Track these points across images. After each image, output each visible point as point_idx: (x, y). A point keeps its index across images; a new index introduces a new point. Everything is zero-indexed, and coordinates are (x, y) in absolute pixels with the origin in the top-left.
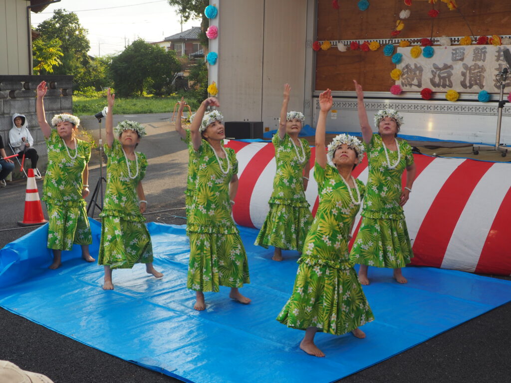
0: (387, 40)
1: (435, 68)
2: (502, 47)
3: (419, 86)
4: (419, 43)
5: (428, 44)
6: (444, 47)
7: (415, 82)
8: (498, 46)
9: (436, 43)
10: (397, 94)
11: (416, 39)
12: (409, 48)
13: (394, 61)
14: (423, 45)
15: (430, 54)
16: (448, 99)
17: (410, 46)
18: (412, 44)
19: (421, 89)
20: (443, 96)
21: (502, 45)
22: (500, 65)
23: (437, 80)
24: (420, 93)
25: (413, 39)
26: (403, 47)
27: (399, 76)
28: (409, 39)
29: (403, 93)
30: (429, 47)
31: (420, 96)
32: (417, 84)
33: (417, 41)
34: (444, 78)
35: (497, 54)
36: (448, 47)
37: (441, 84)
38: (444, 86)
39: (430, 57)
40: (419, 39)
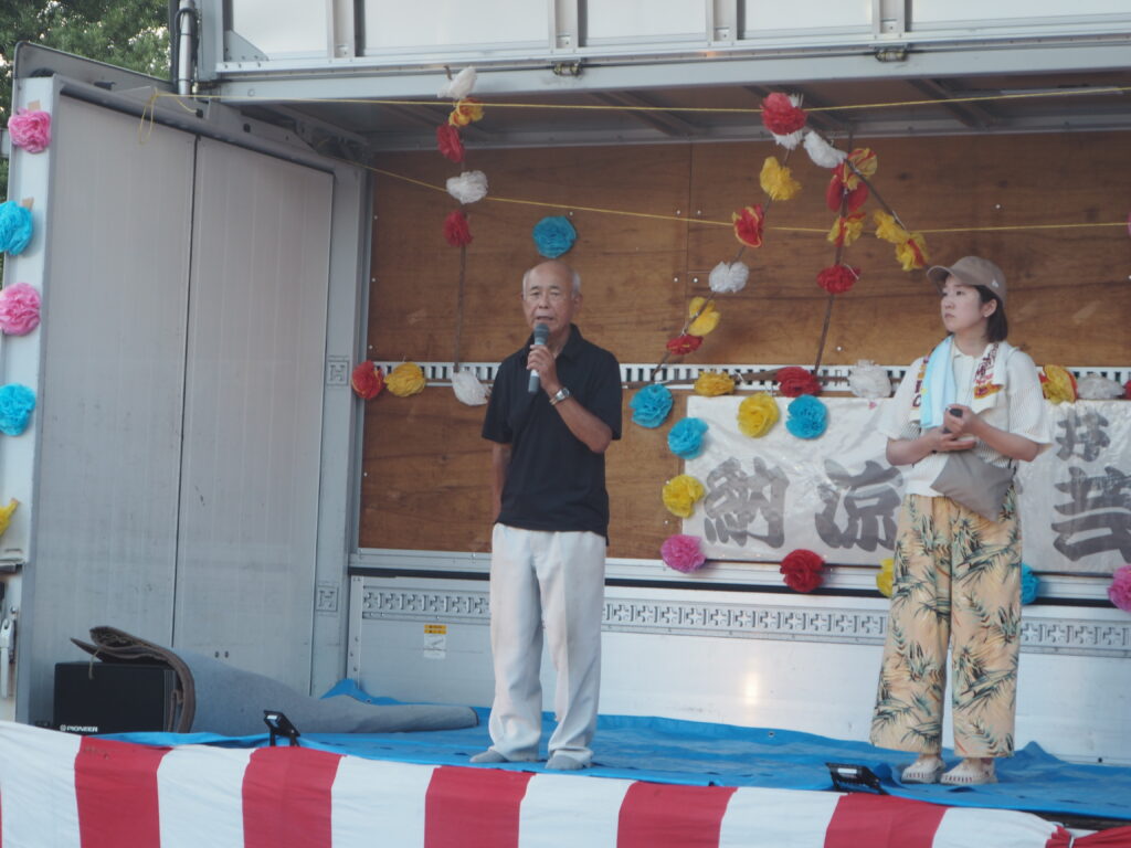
0: (647, 368)
1: (832, 476)
2: (1081, 408)
3: (775, 539)
4: (768, 384)
5: (804, 385)
6: (866, 400)
7: (759, 525)
8: (1065, 405)
9: (831, 387)
10: (685, 568)
11: (756, 369)
12: (734, 402)
13: (675, 445)
14: (786, 392)
15: (811, 426)
16: (885, 591)
17: (735, 392)
18: (744, 386)
19: (780, 554)
20: (867, 581)
21: (1080, 401)
22: (1072, 470)
23: (841, 520)
24: (778, 567)
25: (744, 369)
26: (712, 395)
27: (693, 503)
28: (732, 369)
29: (709, 563)
30: (812, 397)
31: (778, 579)
32: (765, 532)
33: (762, 379)
34: (866, 513)
35: (1061, 432)
36: (878, 401)
37: (859, 536)
38: (869, 543)
39: (815, 437)
40: (768, 368)
